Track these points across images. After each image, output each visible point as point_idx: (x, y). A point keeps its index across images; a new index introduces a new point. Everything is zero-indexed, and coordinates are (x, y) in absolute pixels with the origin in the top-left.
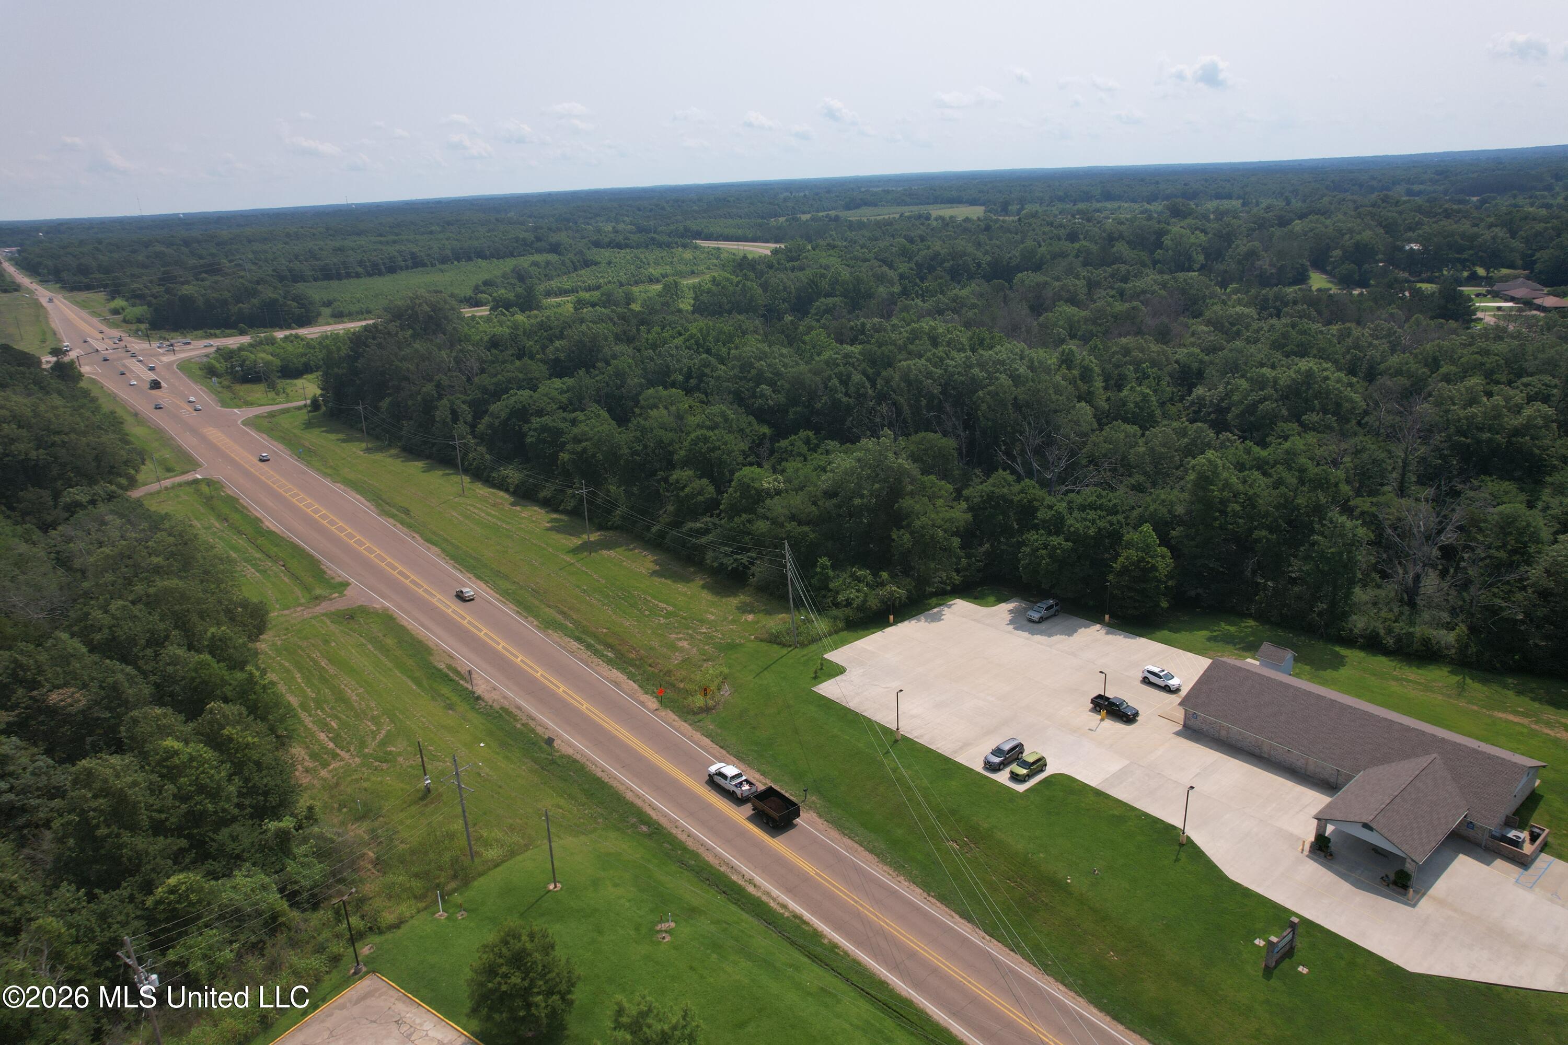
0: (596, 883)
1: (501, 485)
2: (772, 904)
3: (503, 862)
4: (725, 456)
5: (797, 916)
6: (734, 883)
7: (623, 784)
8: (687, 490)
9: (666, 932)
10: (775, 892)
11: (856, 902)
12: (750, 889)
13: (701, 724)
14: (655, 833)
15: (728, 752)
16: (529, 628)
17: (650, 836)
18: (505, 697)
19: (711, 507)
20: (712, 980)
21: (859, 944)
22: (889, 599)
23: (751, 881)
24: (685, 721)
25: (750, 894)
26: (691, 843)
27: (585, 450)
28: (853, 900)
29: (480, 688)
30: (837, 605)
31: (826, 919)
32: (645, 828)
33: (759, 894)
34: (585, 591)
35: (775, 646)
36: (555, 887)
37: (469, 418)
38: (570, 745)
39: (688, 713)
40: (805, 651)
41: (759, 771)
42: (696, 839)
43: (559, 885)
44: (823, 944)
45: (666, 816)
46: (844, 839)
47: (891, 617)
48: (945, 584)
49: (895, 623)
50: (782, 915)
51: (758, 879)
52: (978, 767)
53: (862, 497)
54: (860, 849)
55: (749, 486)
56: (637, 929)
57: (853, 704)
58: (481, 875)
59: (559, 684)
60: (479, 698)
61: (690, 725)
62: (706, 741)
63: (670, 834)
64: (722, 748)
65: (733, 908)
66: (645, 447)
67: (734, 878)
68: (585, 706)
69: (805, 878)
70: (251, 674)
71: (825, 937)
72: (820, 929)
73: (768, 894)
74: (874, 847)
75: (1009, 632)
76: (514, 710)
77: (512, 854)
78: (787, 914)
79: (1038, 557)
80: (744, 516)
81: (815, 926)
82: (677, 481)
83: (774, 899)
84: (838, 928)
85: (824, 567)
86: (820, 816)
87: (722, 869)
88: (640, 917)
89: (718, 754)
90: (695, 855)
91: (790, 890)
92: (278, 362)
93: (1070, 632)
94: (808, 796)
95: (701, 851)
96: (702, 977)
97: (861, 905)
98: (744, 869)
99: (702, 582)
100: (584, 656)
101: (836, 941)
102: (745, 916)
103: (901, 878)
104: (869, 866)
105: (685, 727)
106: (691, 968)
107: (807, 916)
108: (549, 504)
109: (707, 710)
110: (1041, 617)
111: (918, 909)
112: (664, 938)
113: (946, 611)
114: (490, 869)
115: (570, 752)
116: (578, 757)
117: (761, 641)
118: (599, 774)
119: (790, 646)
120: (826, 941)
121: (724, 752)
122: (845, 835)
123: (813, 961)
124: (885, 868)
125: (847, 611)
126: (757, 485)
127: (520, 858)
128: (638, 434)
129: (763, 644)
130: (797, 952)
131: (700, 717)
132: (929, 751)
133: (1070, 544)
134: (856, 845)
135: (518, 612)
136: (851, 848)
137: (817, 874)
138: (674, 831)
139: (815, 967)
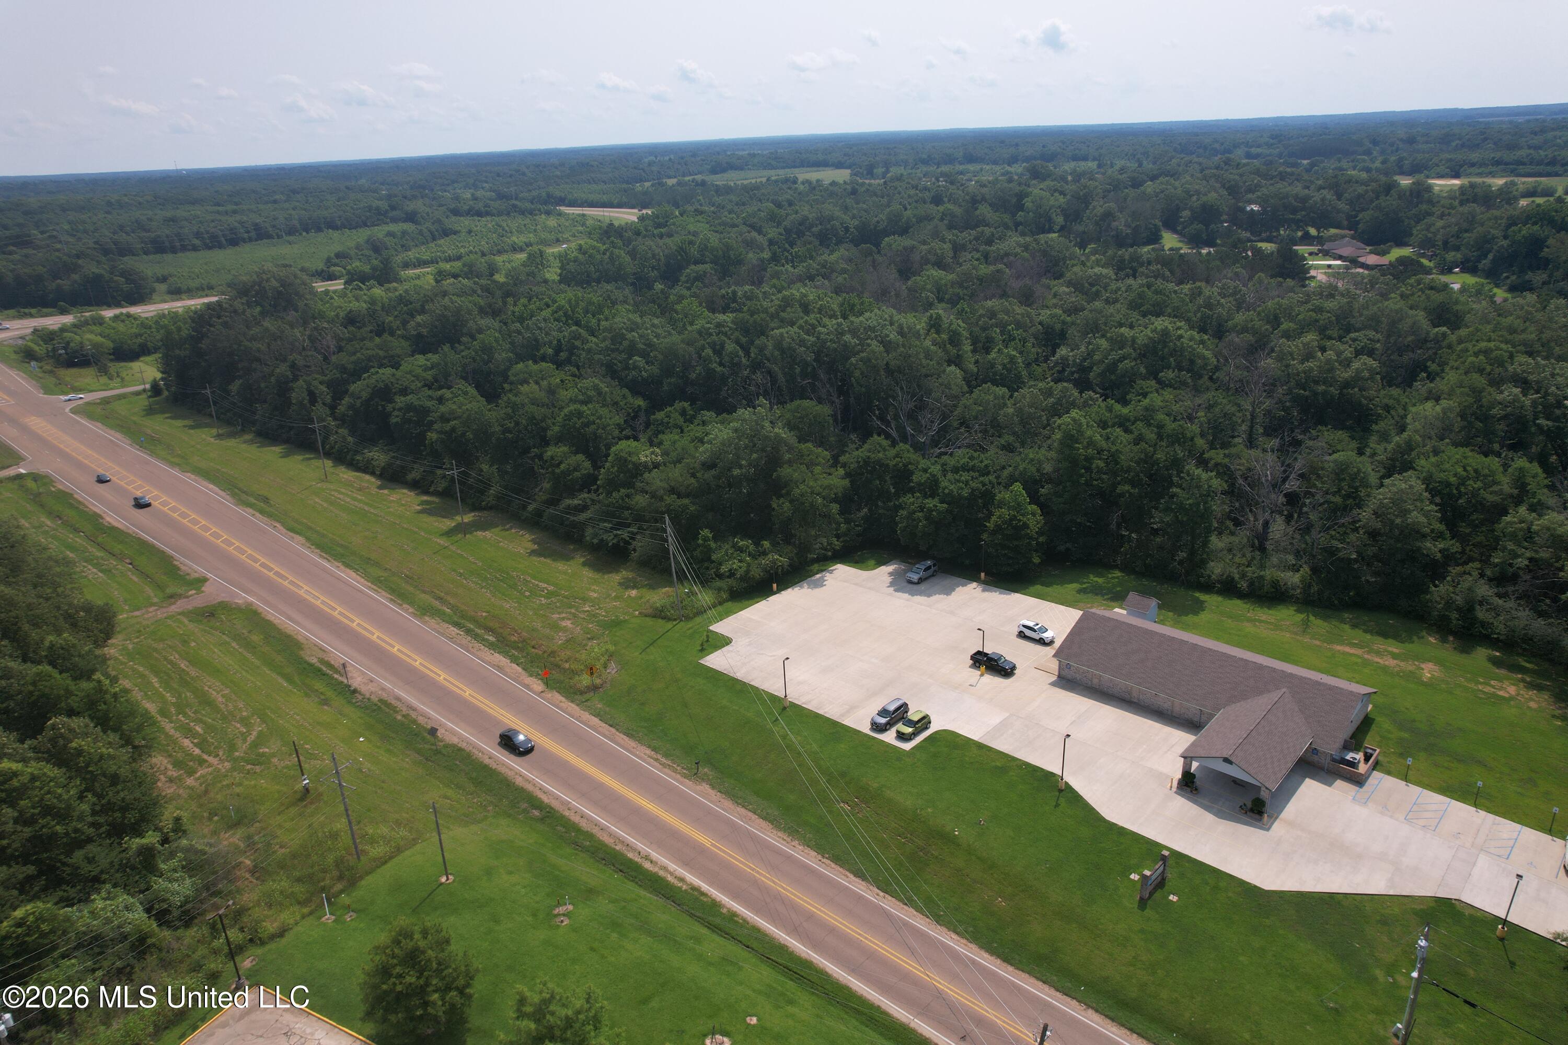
0: (489, 872)
1: (366, 468)
2: (670, 878)
3: (391, 858)
4: (600, 431)
5: (695, 889)
6: (631, 860)
7: (511, 770)
8: (562, 466)
9: (564, 915)
10: (672, 866)
11: (753, 869)
12: (647, 865)
13: (588, 704)
14: (548, 817)
15: (617, 730)
16: (404, 615)
17: (542, 820)
18: (383, 689)
19: (589, 482)
20: (613, 959)
21: (757, 911)
22: (771, 567)
23: (647, 858)
24: (572, 702)
25: (647, 871)
26: (584, 825)
27: (453, 429)
28: (750, 867)
29: (356, 681)
30: (720, 576)
31: (724, 889)
32: (536, 813)
33: (656, 870)
34: (461, 575)
35: (660, 620)
36: (448, 879)
37: (328, 399)
38: (454, 733)
39: (575, 693)
40: (690, 625)
41: (649, 747)
42: (590, 820)
43: (451, 877)
44: (722, 913)
45: (557, 798)
46: (738, 809)
47: (775, 586)
48: (826, 550)
49: (779, 591)
50: (680, 888)
51: (654, 855)
52: (866, 728)
53: (741, 467)
54: (754, 817)
55: (626, 460)
56: (534, 915)
57: (740, 675)
58: (368, 873)
59: (439, 672)
60: (355, 691)
61: (578, 705)
62: (595, 721)
63: (563, 817)
64: (611, 726)
65: (630, 886)
66: (517, 424)
67: (630, 855)
68: (468, 693)
69: (701, 850)
70: (99, 682)
71: (724, 906)
72: (718, 899)
73: (665, 869)
74: (767, 814)
75: (890, 594)
76: (393, 702)
77: (399, 850)
78: (684, 887)
79: (914, 520)
80: (622, 490)
81: (714, 896)
82: (552, 458)
83: (671, 874)
84: (735, 896)
85: (706, 539)
86: (713, 788)
87: (617, 848)
88: (537, 902)
89: (607, 733)
90: (590, 836)
91: (687, 864)
92: (111, 345)
93: (948, 591)
94: (700, 769)
95: (595, 831)
96: (603, 957)
97: (758, 872)
98: (640, 846)
99: (582, 560)
100: (464, 642)
101: (735, 909)
102: (643, 893)
103: (796, 843)
104: (763, 833)
105: (572, 707)
106: (592, 949)
107: (705, 887)
108: (418, 486)
109: (595, 688)
110: (920, 579)
111: (813, 871)
112: (562, 921)
113: (828, 576)
114: (378, 867)
115: (455, 740)
116: (463, 745)
117: (646, 616)
118: (487, 761)
119: (675, 620)
120: (725, 911)
121: (613, 730)
122: (738, 804)
123: (713, 931)
124: (779, 834)
125: (730, 581)
126: (634, 459)
127: (407, 853)
128: (509, 410)
129: (647, 619)
130: (697, 924)
131: (587, 696)
132: (817, 716)
133: (945, 505)
134: (750, 814)
135: (391, 600)
136: (745, 817)
137: (712, 845)
138: (567, 813)
139: (715, 937)
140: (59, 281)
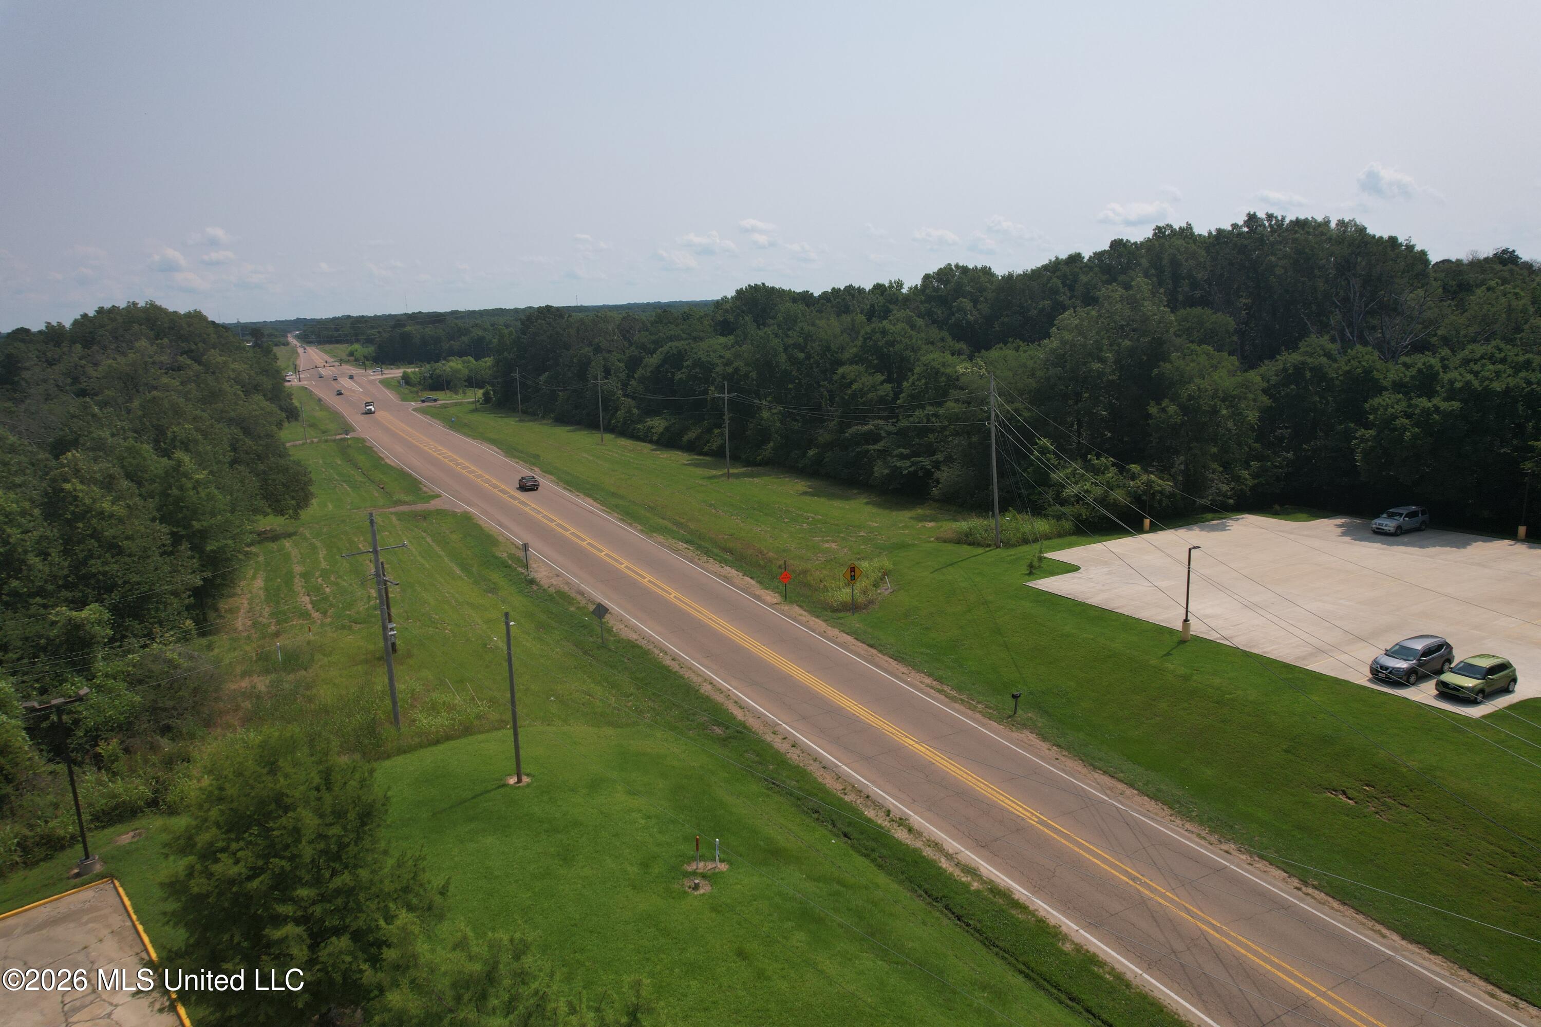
0: (595, 785)
2: (944, 863)
3: (448, 738)
4: (908, 353)
5: (995, 890)
6: (869, 820)
7: (699, 675)
8: (854, 387)
9: (704, 876)
10: (952, 844)
11: (1134, 879)
12: (901, 834)
13: (842, 621)
14: (734, 738)
15: (880, 651)
16: (633, 533)
17: (724, 741)
18: (567, 583)
19: (888, 408)
20: (784, 985)
21: (1150, 965)
22: (1145, 492)
23: (902, 822)
24: (818, 617)
25: (899, 843)
26: (795, 757)
27: (737, 370)
28: (1127, 873)
29: (540, 573)
30: (1063, 502)
31: (1066, 904)
32: (718, 730)
33: (918, 844)
34: (711, 505)
35: (965, 546)
36: (519, 781)
37: (623, 375)
38: (634, 629)
39: (825, 609)
40: (1012, 551)
41: (930, 675)
42: (805, 751)
43: (526, 779)
44: (1062, 952)
45: (759, 716)
46: (1096, 775)
47: (1147, 522)
48: (1225, 496)
49: (1154, 528)
50: (966, 886)
51: (917, 820)
53: (1102, 360)
54: (1129, 791)
55: (937, 372)
56: (645, 865)
57: (1096, 600)
58: (401, 751)
59: (644, 574)
60: (532, 582)
61: (825, 621)
62: (850, 639)
63: (760, 741)
64: (871, 646)
65: (860, 861)
66: (808, 357)
67: (870, 813)
68: (673, 595)
69: (1019, 828)
71: (1065, 938)
72: (1052, 922)
73: (937, 846)
74: (1159, 790)
75: (1348, 543)
76: (573, 595)
77: (467, 730)
78: (975, 885)
79: (1395, 429)
80: (929, 408)
81: (1042, 913)
82: (843, 377)
83: (949, 857)
84: (1094, 924)
85: (1044, 451)
86: (1044, 738)
87: (847, 798)
88: (659, 845)
89: (862, 652)
90: (801, 774)
91: (982, 845)
94: (1020, 712)
95: (813, 768)
96: (761, 975)
97: (1148, 887)
98: (891, 801)
99: (865, 501)
100: (690, 554)
101: (1092, 949)
102: (882, 879)
103: (1231, 847)
104: (1152, 819)
105: (820, 624)
106: (741, 954)
107: (1020, 892)
109: (853, 607)
110: (1399, 527)
111: (1285, 907)
112: (696, 887)
113: (1230, 522)
114: (421, 746)
115: (633, 636)
116: (643, 643)
117: (945, 541)
118: (667, 661)
119: (989, 546)
120: (1068, 947)
121: (874, 651)
122: (1095, 768)
123: (1039, 986)
124: (1188, 826)
125: (1077, 508)
126: (949, 371)
127: (480, 737)
128: (801, 340)
129: (946, 545)
130: (998, 962)
131: (841, 615)
132: (1248, 655)
133: (1456, 405)
134: (1120, 786)
135: (621, 519)
136: (1111, 789)
137: (1041, 822)
138: (769, 738)
139: (1040, 998)
140: (452, 342)
